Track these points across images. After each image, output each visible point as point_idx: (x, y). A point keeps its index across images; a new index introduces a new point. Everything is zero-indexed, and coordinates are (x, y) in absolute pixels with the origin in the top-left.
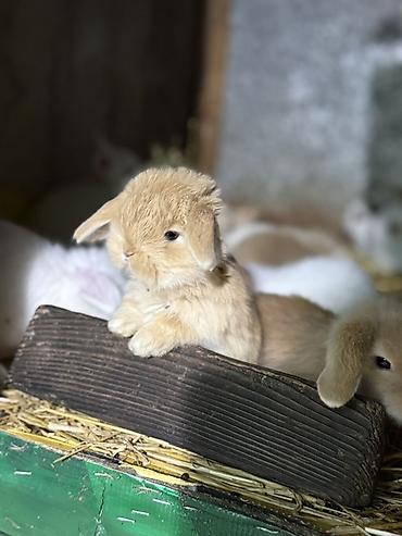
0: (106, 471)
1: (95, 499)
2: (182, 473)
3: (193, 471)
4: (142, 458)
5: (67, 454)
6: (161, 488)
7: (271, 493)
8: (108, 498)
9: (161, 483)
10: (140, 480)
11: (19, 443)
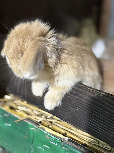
0: (34, 128)
1: (30, 138)
2: (64, 132)
3: (69, 132)
4: (49, 124)
5: (22, 119)
6: (54, 137)
7: (101, 146)
8: (35, 139)
9: (54, 136)
10: (46, 133)
11: (7, 113)
